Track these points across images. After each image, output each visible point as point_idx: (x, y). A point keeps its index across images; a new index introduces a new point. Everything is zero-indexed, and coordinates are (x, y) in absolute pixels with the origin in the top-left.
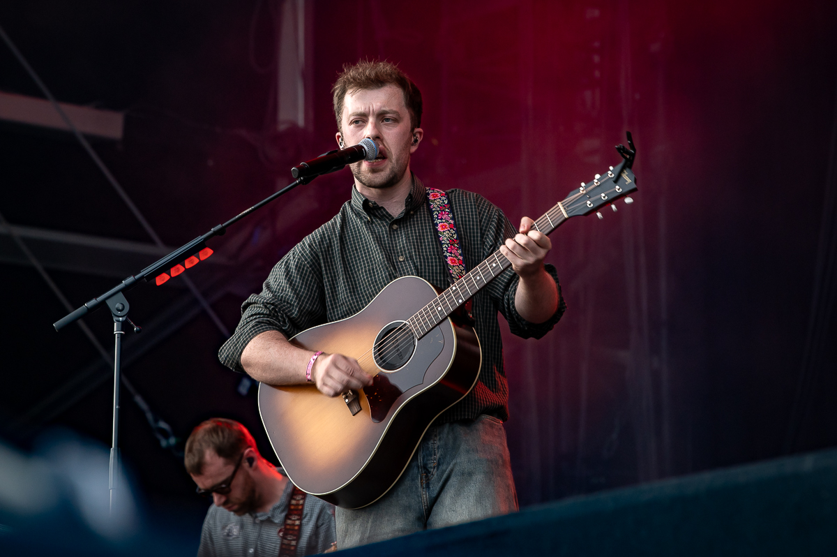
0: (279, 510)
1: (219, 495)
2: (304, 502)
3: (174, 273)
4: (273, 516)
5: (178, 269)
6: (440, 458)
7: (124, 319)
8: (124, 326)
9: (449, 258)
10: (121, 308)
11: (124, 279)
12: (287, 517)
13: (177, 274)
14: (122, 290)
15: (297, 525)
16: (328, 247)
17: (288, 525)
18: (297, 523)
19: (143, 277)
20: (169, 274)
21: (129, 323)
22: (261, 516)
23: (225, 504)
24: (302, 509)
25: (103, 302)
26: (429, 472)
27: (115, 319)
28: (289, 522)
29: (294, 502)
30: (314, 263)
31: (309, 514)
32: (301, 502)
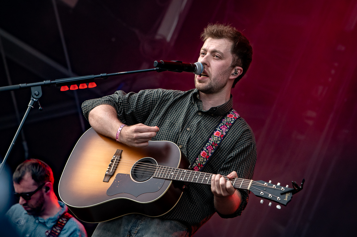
0: (52, 221)
1: (23, 199)
2: (66, 223)
3: (72, 88)
4: (47, 222)
5: (75, 87)
6: (139, 230)
7: (37, 100)
8: (35, 104)
9: (204, 151)
10: (37, 94)
11: (45, 80)
12: (54, 226)
13: (73, 89)
14: (42, 85)
15: (58, 233)
16: (167, 100)
17: (54, 231)
18: (58, 231)
19: (55, 83)
20: (69, 88)
21: (38, 104)
22: (41, 220)
23: (24, 205)
24: (64, 226)
25: (30, 87)
26: (131, 235)
27: (32, 98)
28: (54, 229)
29: (61, 220)
30: (155, 100)
31: (67, 230)
32: (65, 222)
